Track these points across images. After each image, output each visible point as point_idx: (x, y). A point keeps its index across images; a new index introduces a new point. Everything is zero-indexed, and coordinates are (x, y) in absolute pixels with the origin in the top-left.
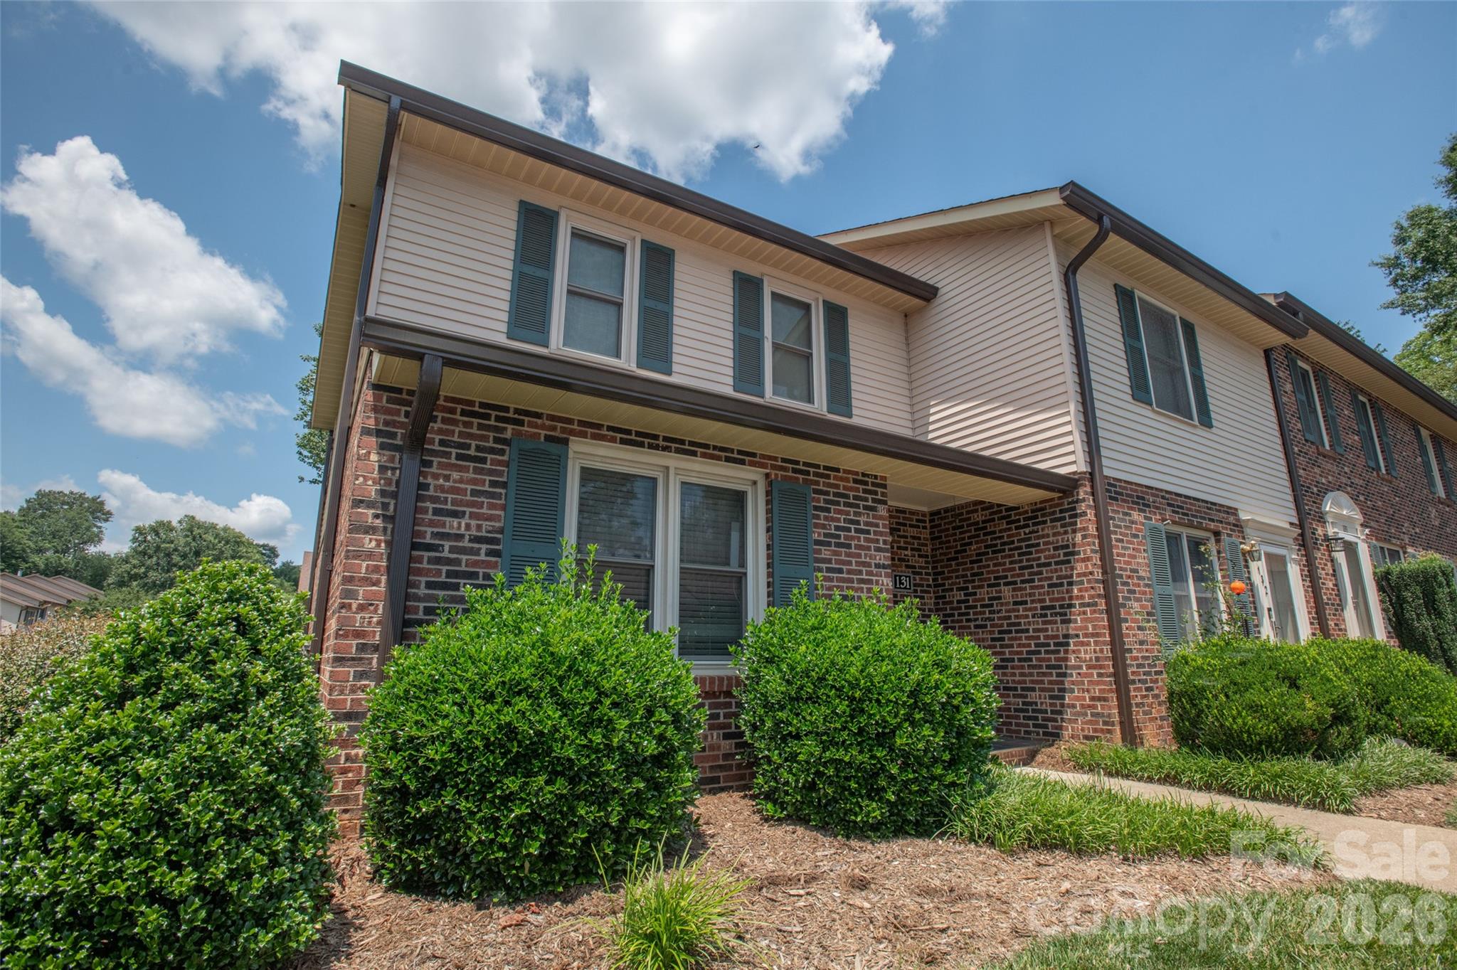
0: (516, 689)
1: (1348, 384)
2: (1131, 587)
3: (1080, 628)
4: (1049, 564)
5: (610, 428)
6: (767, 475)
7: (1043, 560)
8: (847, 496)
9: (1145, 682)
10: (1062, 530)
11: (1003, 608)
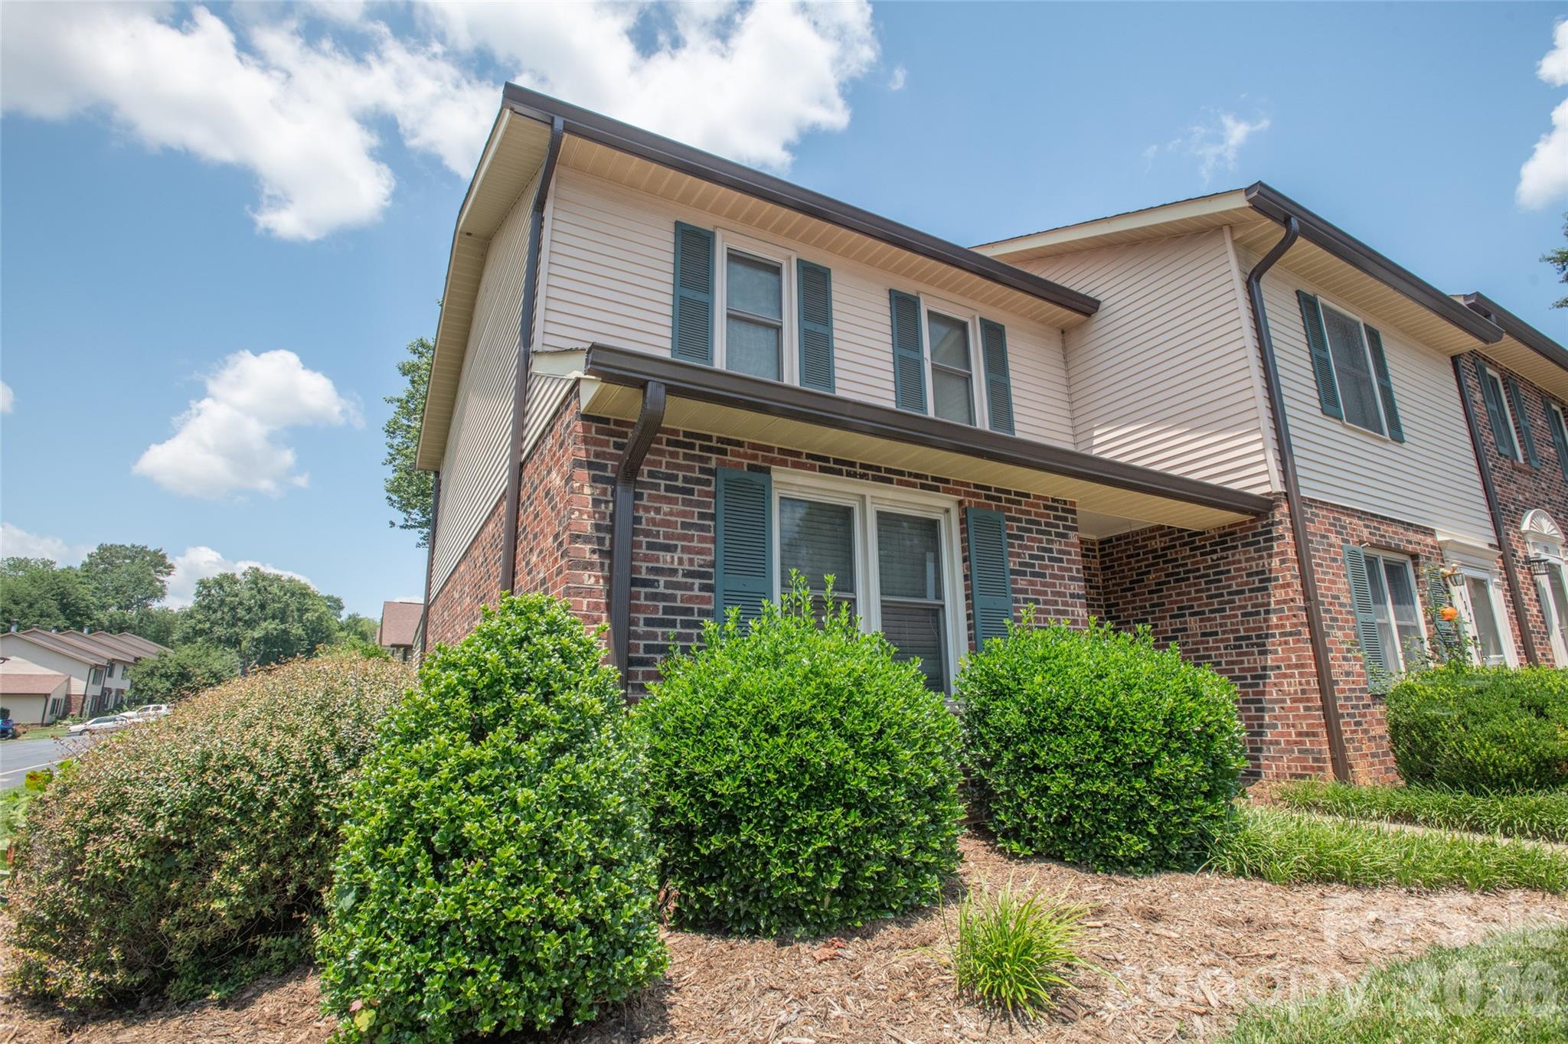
0: (800, 721)
1: (1539, 391)
2: (1334, 615)
3: (1282, 659)
4: (1242, 592)
5: (810, 456)
6: (960, 503)
7: (1235, 588)
8: (1038, 523)
9: (1352, 716)
10: (1256, 555)
11: (1190, 640)
